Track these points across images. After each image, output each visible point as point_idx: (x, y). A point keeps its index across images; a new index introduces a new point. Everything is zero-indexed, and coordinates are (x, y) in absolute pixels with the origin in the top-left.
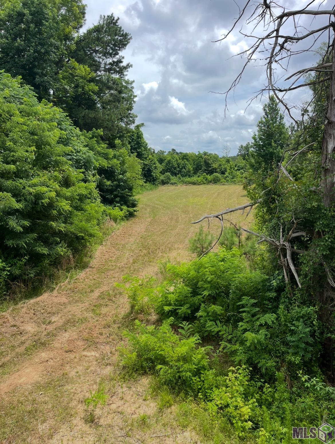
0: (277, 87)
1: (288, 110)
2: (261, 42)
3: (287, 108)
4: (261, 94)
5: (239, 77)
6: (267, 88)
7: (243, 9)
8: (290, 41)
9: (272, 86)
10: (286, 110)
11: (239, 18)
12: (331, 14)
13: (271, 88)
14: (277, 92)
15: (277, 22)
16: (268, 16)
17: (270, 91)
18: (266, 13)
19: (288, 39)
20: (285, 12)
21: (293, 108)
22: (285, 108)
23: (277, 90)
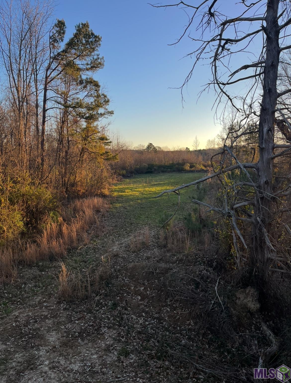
0: (220, 82)
1: (231, 100)
2: (207, 45)
3: (229, 98)
4: (209, 87)
5: (191, 73)
6: (213, 83)
7: (192, 18)
8: (230, 43)
9: (217, 81)
10: (229, 100)
11: (189, 25)
12: (263, 20)
13: (216, 82)
14: (220, 85)
15: (220, 28)
16: (212, 23)
17: (215, 84)
18: (211, 21)
19: (228, 41)
20: (227, 20)
21: (235, 98)
22: (228, 98)
23: (220, 83)
